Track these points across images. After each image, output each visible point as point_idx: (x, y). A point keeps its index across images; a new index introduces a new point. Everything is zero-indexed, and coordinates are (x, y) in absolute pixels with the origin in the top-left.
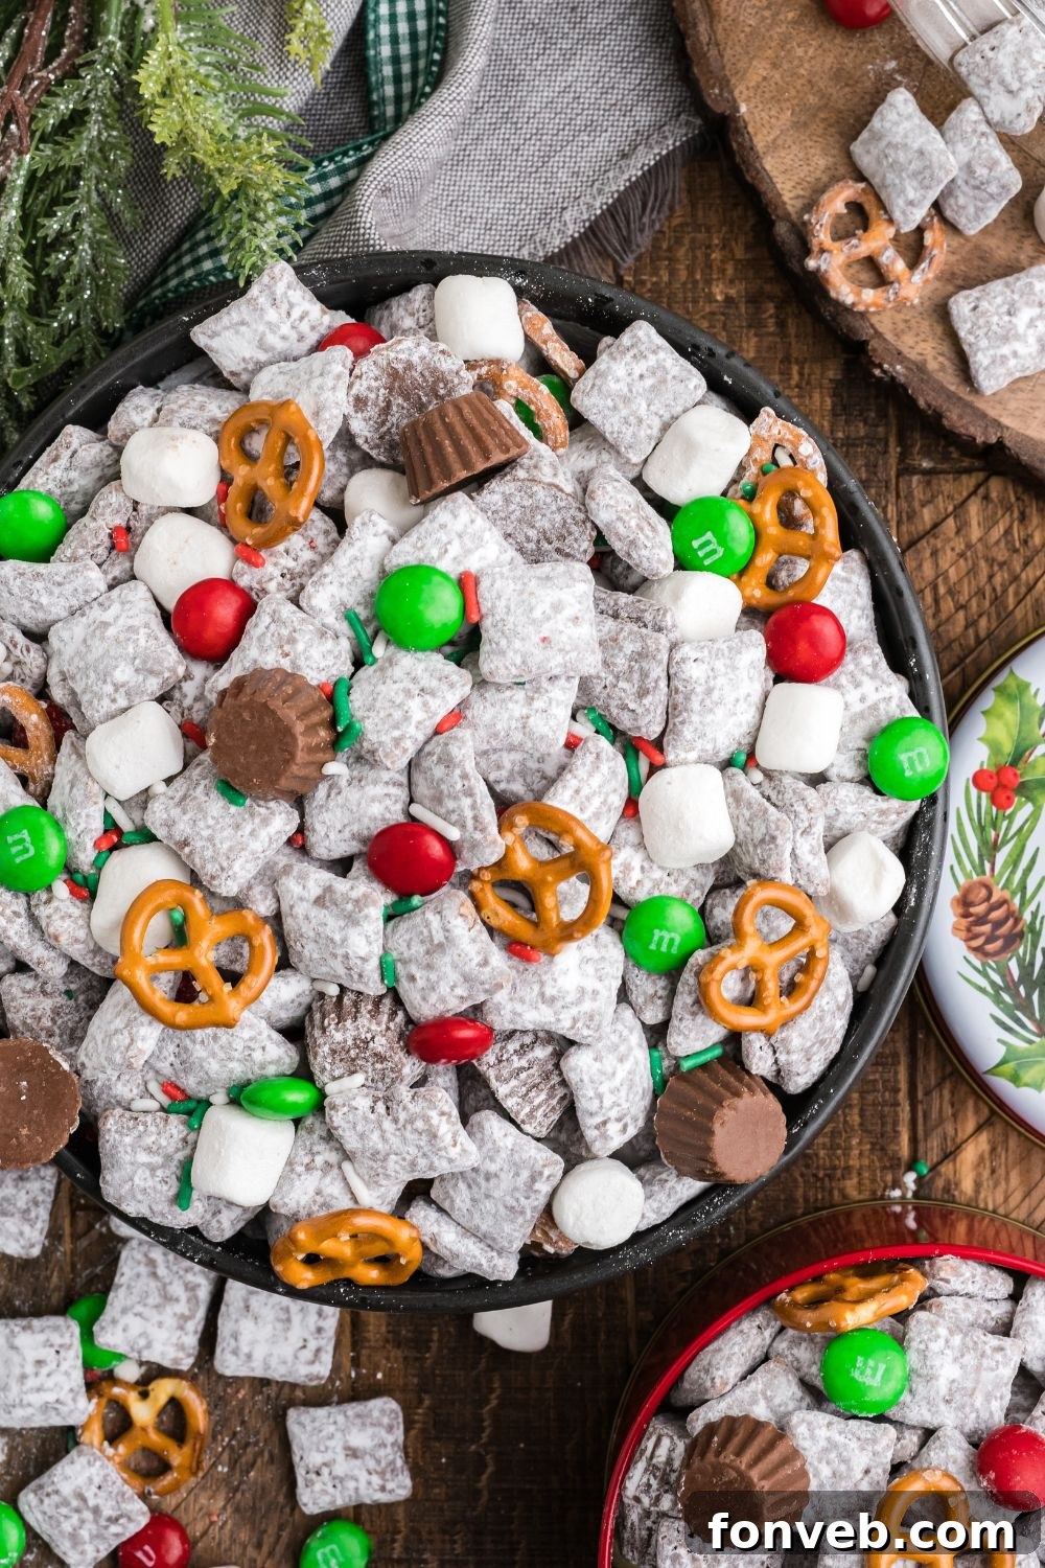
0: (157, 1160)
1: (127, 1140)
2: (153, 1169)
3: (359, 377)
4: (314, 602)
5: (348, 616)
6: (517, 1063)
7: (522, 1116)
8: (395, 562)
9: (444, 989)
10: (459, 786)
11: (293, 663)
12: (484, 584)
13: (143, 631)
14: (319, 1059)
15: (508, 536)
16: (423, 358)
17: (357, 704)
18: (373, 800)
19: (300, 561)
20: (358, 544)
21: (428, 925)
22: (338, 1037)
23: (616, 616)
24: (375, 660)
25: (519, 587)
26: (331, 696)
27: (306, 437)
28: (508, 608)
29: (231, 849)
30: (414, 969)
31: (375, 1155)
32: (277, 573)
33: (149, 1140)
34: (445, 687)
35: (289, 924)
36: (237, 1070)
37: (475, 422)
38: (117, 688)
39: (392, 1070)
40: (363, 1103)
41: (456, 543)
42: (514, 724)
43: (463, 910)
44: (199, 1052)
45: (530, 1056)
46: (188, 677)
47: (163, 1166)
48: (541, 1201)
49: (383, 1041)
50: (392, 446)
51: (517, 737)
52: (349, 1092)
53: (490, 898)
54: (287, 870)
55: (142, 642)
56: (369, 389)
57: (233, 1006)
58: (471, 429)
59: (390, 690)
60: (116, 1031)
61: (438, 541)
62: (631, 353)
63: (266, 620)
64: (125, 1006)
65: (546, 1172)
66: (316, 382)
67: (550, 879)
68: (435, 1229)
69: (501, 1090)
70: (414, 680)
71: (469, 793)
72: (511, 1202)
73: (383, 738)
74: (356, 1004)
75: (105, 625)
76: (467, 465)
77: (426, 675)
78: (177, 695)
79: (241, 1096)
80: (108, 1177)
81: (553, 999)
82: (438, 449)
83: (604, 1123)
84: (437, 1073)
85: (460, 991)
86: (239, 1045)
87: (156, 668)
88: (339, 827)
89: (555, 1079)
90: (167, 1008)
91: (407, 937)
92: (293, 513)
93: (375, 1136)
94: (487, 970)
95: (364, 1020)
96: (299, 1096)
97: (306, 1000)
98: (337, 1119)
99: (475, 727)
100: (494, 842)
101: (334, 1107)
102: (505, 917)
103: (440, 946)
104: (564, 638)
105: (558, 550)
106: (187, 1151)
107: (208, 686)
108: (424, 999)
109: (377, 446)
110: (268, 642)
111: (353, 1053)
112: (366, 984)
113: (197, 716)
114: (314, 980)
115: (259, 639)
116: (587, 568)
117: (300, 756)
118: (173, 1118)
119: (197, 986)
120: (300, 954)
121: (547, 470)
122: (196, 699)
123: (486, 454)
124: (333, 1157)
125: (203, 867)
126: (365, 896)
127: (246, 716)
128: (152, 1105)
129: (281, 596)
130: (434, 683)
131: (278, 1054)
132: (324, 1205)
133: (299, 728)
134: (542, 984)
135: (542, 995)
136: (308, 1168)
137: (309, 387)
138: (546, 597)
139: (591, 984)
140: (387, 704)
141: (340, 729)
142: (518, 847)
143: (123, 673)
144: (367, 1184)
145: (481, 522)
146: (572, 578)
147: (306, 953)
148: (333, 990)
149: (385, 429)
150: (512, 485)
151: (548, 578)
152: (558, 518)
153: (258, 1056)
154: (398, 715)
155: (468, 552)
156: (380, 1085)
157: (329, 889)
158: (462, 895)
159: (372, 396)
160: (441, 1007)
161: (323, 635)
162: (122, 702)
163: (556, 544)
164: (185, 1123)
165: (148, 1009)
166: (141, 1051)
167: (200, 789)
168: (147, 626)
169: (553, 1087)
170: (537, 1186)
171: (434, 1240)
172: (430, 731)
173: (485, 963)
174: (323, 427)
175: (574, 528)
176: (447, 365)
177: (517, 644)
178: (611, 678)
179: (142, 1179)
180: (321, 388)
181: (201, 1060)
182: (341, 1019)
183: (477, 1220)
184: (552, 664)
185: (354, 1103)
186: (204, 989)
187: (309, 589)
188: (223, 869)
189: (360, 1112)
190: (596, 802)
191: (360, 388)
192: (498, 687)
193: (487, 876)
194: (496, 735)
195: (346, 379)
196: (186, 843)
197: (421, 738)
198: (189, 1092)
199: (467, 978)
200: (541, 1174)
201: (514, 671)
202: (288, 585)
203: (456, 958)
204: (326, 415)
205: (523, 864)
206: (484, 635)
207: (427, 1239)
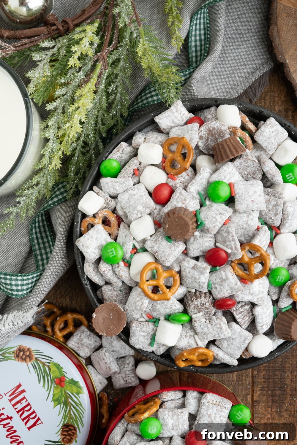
0: (146, 334)
1: (138, 329)
2: (144, 336)
3: (201, 131)
4: (191, 190)
5: (199, 194)
6: (241, 310)
7: (242, 323)
8: (212, 180)
9: (225, 291)
10: (231, 239)
11: (185, 206)
12: (236, 186)
13: (144, 197)
14: (191, 309)
15: (240, 173)
16: (217, 126)
17: (203, 217)
18: (206, 242)
19: (185, 179)
20: (202, 175)
21: (221, 274)
22: (196, 303)
23: (268, 194)
24: (206, 205)
25: (245, 187)
26: (196, 215)
27: (189, 147)
28: (242, 192)
29: (169, 254)
30: (217, 286)
31: (205, 334)
32: (179, 182)
33: (144, 329)
34: (226, 213)
35: (183, 274)
36: (168, 311)
37: (234, 144)
38: (138, 212)
39: (210, 311)
40: (203, 320)
41: (228, 175)
42: (244, 223)
43: (231, 271)
44: (158, 306)
45: (244, 308)
46: (156, 209)
47: (147, 336)
48: (246, 346)
49: (208, 304)
50: (208, 149)
51: (245, 226)
52: (199, 317)
53: (236, 268)
54: (184, 260)
55: (144, 200)
56: (204, 134)
57: (169, 295)
58: (234, 146)
59: (211, 213)
60: (138, 301)
61: (224, 175)
62: (270, 126)
63: (178, 194)
64: (139, 294)
65: (248, 338)
66: (190, 132)
67: (253, 263)
68: (218, 352)
69: (237, 317)
70: (218, 211)
71: (234, 240)
72: (238, 345)
73: (211, 226)
74: (200, 294)
75: (134, 195)
76: (233, 155)
77: (221, 210)
78: (152, 213)
79: (169, 318)
80: (132, 338)
81: (252, 294)
82: (225, 151)
83: (263, 325)
84: (218, 312)
85: (229, 292)
86: (169, 305)
87: (149, 206)
88: (197, 248)
89: (251, 314)
90: (152, 295)
91: (215, 277)
92: (186, 167)
93: (206, 329)
94: (237, 286)
95: (203, 299)
96: (185, 318)
97: (185, 293)
98: (196, 324)
99: (233, 223)
100: (240, 253)
101: (195, 321)
102: (240, 272)
103: (225, 280)
104: (257, 200)
105: (252, 177)
106: (154, 332)
107: (161, 212)
108: (219, 293)
109: (205, 149)
110: (179, 200)
111: (200, 307)
112: (203, 289)
113: (158, 219)
114: (187, 288)
115: (176, 199)
116: (261, 182)
117: (190, 230)
118: (150, 323)
119: (160, 289)
120: (186, 281)
121: (250, 156)
122: (157, 215)
123: (238, 152)
124: (192, 334)
125: (161, 259)
126: (206, 267)
127: (177, 220)
128: (144, 320)
129: (181, 188)
130: (223, 212)
131: (179, 307)
132: (190, 346)
133: (190, 223)
134: (250, 290)
135: (250, 292)
136: (186, 336)
137: (188, 133)
138: (253, 189)
139: (262, 290)
140: (211, 217)
141: (199, 223)
142: (245, 255)
143: (140, 208)
144: (201, 341)
145: (234, 170)
146: (258, 185)
147: (188, 281)
148: (194, 291)
149: (207, 145)
150: (242, 160)
151: (252, 184)
152: (253, 169)
153: (174, 307)
154: (214, 220)
155: (231, 177)
156: (206, 315)
157: (196, 265)
158: (231, 267)
159: (204, 136)
160: (223, 296)
161: (193, 199)
162: (139, 215)
163: (252, 175)
164: (153, 325)
165: (146, 295)
166: (145, 306)
167: (160, 238)
168: (145, 195)
169: (250, 316)
170: (246, 342)
171: (217, 355)
172: (222, 224)
173: (236, 284)
174: (192, 144)
175: (257, 172)
176: (223, 128)
177: (245, 202)
178: (267, 211)
179: (141, 339)
180: (191, 134)
181: (159, 308)
182: (197, 298)
183: (229, 350)
184: (254, 207)
185: (201, 320)
186: (162, 290)
187: (189, 186)
188: (167, 259)
189: (202, 323)
190: (264, 243)
191: (201, 134)
192: (239, 213)
193: (236, 262)
194: (239, 225)
195: (198, 132)
196: (156, 252)
197: (220, 226)
198: (154, 316)
199: (231, 288)
200: (247, 338)
201: (245, 209)
202: (182, 185)
203: (229, 283)
204: (193, 141)
205: (246, 259)
206: (236, 199)
207: (215, 355)
